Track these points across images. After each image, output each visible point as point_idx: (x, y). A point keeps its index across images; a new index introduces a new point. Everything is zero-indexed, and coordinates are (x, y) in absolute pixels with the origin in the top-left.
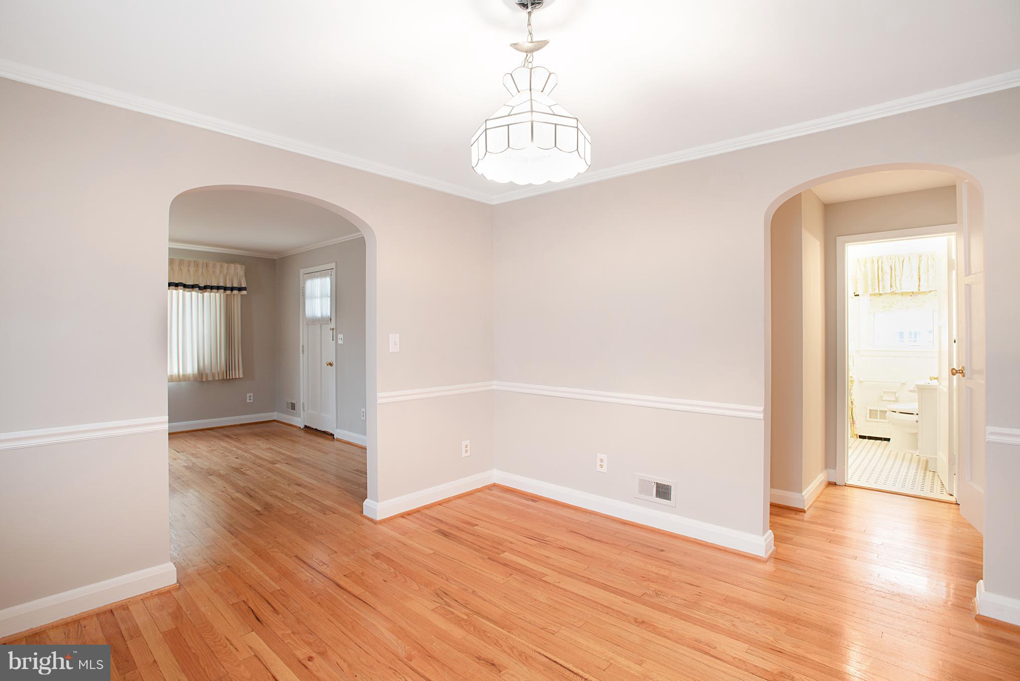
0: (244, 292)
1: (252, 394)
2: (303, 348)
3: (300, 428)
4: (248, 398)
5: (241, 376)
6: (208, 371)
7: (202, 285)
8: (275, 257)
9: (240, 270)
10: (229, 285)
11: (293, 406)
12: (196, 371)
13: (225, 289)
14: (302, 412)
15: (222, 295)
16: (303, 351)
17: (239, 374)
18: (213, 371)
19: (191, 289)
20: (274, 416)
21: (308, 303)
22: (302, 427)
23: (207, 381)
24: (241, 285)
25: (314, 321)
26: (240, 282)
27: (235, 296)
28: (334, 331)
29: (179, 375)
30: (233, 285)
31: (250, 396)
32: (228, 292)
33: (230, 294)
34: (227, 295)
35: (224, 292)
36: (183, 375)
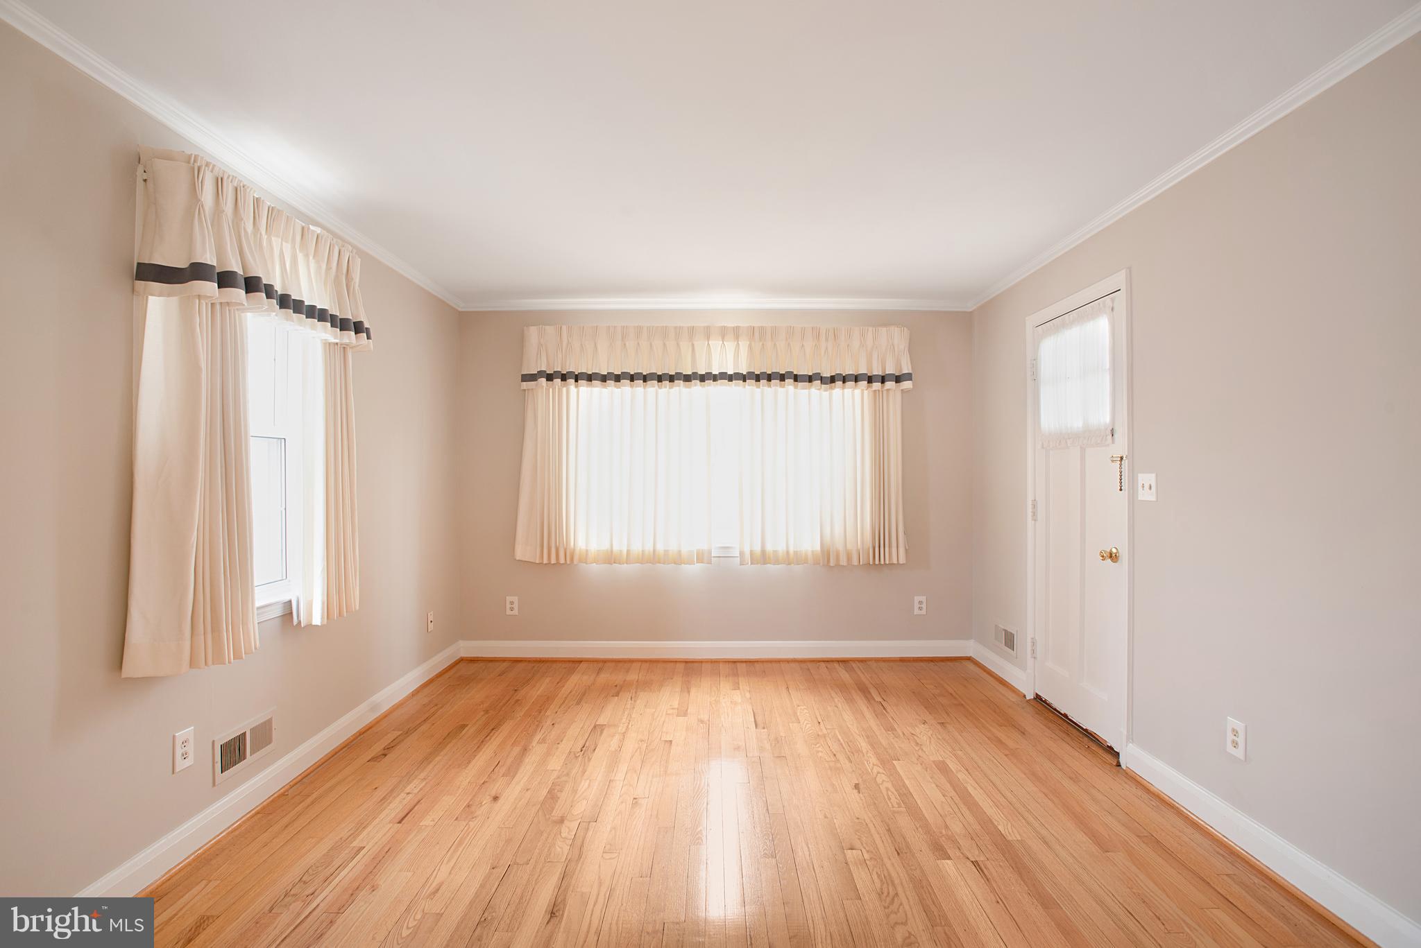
0: (907, 385)
1: (925, 597)
2: (1034, 506)
3: (1025, 696)
4: (916, 605)
5: (902, 560)
6: (841, 548)
7: (827, 374)
8: (970, 306)
9: (898, 338)
10: (877, 371)
11: (1009, 640)
12: (818, 548)
13: (870, 380)
14: (1030, 661)
15: (866, 392)
16: (1034, 514)
17: (898, 555)
18: (849, 547)
19: (807, 383)
20: (968, 648)
21: (1047, 395)
22: (1030, 696)
23: (838, 565)
24: (901, 370)
25: (1064, 439)
26: (898, 364)
27: (891, 393)
28: (1125, 462)
29: (788, 552)
30: (884, 370)
31: (920, 602)
32: (877, 385)
33: (880, 388)
34: (875, 391)
35: (868, 387)
36: (796, 553)
